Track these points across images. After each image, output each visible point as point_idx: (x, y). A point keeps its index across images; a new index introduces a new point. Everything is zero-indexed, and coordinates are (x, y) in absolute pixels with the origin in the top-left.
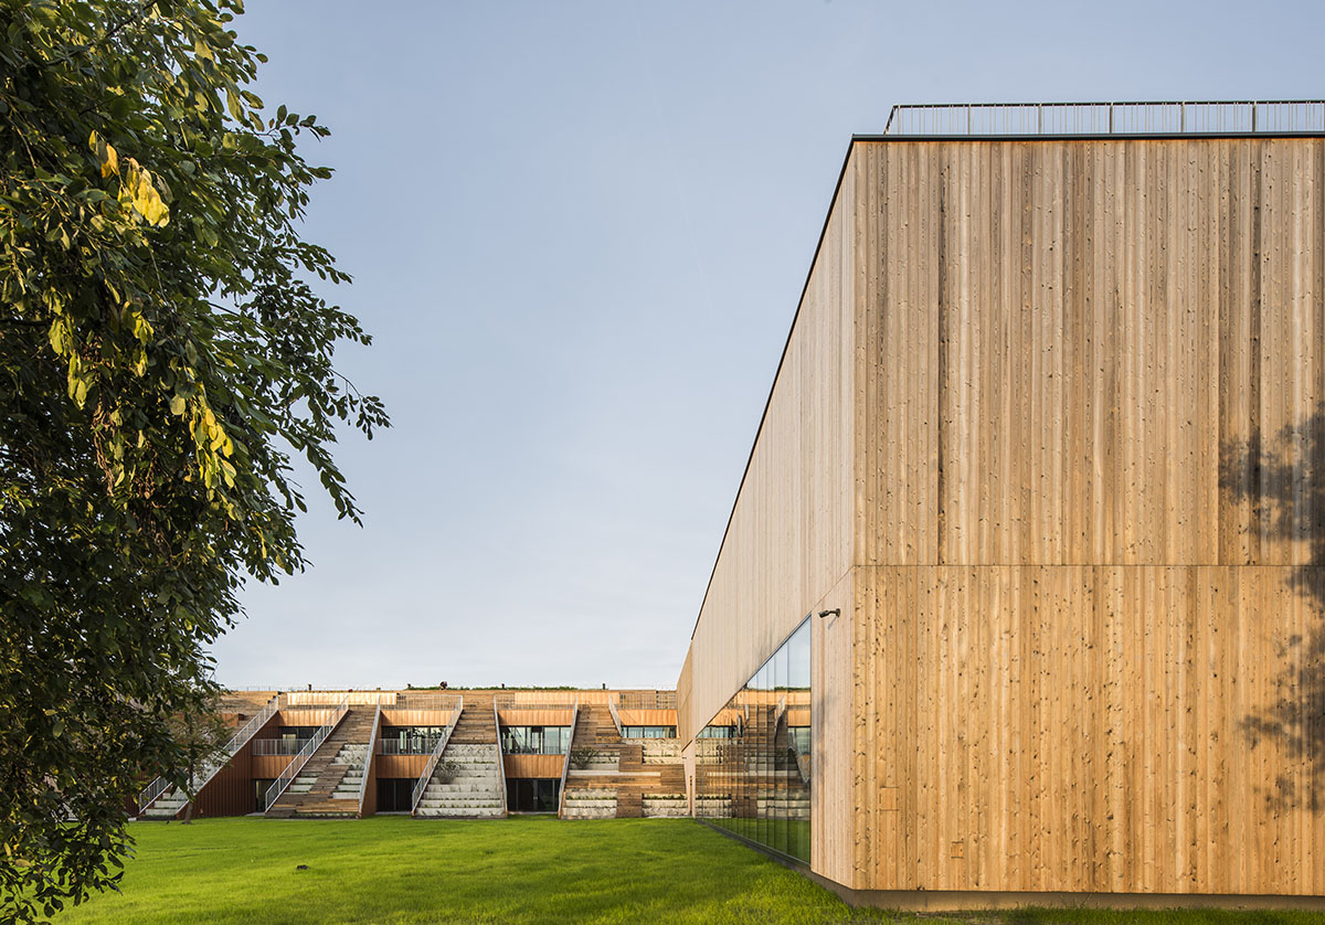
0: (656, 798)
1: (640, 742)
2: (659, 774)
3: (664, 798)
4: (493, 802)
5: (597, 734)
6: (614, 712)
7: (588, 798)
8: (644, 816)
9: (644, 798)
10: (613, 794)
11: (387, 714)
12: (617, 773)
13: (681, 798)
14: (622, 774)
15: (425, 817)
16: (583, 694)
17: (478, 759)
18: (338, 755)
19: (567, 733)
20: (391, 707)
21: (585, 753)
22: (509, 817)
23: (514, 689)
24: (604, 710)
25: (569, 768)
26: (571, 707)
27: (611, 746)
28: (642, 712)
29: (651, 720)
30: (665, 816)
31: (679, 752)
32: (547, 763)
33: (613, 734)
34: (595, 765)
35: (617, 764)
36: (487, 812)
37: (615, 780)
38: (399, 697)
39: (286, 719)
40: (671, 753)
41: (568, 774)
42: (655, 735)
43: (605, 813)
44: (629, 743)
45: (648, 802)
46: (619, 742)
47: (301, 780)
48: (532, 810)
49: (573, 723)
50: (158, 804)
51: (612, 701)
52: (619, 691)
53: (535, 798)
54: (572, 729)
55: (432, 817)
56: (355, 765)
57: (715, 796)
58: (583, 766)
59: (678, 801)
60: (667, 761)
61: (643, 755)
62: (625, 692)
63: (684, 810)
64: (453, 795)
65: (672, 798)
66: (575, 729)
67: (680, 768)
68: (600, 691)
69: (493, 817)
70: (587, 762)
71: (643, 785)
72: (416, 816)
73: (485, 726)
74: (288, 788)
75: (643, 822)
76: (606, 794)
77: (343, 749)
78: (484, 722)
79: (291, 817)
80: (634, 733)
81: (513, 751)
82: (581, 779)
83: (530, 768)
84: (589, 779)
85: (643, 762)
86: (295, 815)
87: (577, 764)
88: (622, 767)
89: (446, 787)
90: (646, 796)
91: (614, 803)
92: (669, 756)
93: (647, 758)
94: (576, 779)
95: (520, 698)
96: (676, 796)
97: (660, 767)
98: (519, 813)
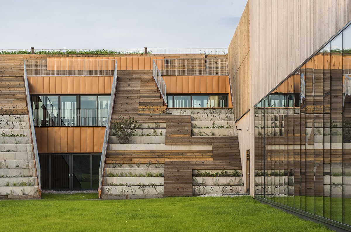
0: (207, 175)
1: (188, 113)
2: (209, 148)
3: (217, 175)
4: (25, 180)
5: (140, 104)
6: (160, 80)
7: (131, 175)
8: (194, 195)
9: (194, 175)
10: (161, 170)
12: (162, 147)
13: (236, 175)
14: (169, 148)
16: (123, 59)
17: (8, 131)
19: (106, 103)
21: (128, 124)
22: (43, 196)
23: (45, 53)
24: (146, 76)
25: (110, 141)
26: (110, 73)
27: (157, 116)
28: (190, 78)
30: (219, 195)
31: (232, 123)
32: (83, 136)
33: (158, 104)
34: (138, 138)
35: (164, 137)
36: (18, 191)
37: (162, 154)
40: (224, 123)
41: (108, 148)
42: (202, 104)
43: (152, 191)
44: (176, 113)
45: (199, 179)
46: (164, 113)
48: (67, 188)
49: (113, 91)
51: (155, 67)
53: (71, 175)
54: (112, 97)
57: (270, 172)
58: (126, 139)
59: (233, 178)
60: (218, 133)
61: (192, 126)
62: (170, 56)
63: (240, 188)
65: (226, 175)
66: (116, 98)
67: (234, 141)
68: (141, 55)
69: (26, 197)
70: (129, 135)
71: (194, 160)
73: (14, 95)
75: (195, 201)
76: (155, 171)
78: (13, 90)
80: (180, 103)
81: (43, 122)
82: (124, 154)
83: (64, 141)
84: (132, 153)
85: (192, 133)
87: (119, 137)
88: (169, 141)
90: (196, 172)
91: (161, 180)
92: (222, 127)
93: (196, 130)
94: (117, 154)
95: (52, 63)
96: (230, 172)
97: (210, 140)
98: (54, 192)
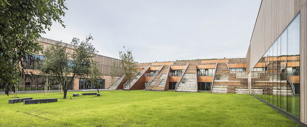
0: (239, 88)
1: (235, 72)
2: (240, 81)
3: (242, 88)
4: (194, 88)
5: (222, 71)
6: (228, 65)
7: (219, 88)
8: (235, 93)
9: (235, 88)
10: (227, 87)
11: (172, 67)
12: (227, 81)
13: (247, 88)
14: (229, 81)
15: (178, 91)
16: (219, 60)
17: (192, 77)
18: (161, 77)
19: (214, 70)
20: (172, 65)
21: (219, 75)
22: (198, 92)
23: (201, 60)
24: (224, 64)
25: (214, 79)
26: (215, 64)
27: (226, 73)
28: (236, 64)
29: (238, 66)
30: (241, 93)
31: (246, 75)
32: (209, 78)
33: (227, 71)
34: (221, 79)
35: (228, 78)
36: (192, 91)
37: (227, 83)
38: (174, 63)
39: (151, 69)
40: (244, 75)
41: (214, 81)
42: (239, 70)
43: (224, 92)
44: (231, 73)
45: (237, 89)
46: (228, 73)
47: (153, 82)
48: (205, 90)
49: (216, 68)
50: (127, 87)
51: (227, 62)
52: (229, 59)
53: (206, 87)
55: (179, 91)
56: (164, 79)
57: (257, 88)
58: (218, 79)
59: (246, 89)
60: (242, 77)
62: (231, 59)
63: (248, 92)
64: (185, 86)
65: (244, 88)
66: (216, 69)
67: (247, 80)
68: (224, 59)
69: (194, 92)
70: (219, 78)
71: (235, 84)
72: (176, 91)
74: (150, 84)
75: (234, 95)
76: (225, 87)
77: (162, 75)
78: (193, 68)
79: (150, 90)
80: (233, 70)
81: (200, 75)
82: (218, 82)
83: (204, 79)
84: (220, 82)
85: (235, 78)
86: (151, 90)
87: (216, 78)
88: (229, 79)
89: (183, 84)
90: (236, 87)
91: (227, 89)
92: (243, 76)
93: (236, 77)
94: (216, 82)
95: (202, 62)
96: (245, 87)
97: (240, 79)
98: (202, 91)
